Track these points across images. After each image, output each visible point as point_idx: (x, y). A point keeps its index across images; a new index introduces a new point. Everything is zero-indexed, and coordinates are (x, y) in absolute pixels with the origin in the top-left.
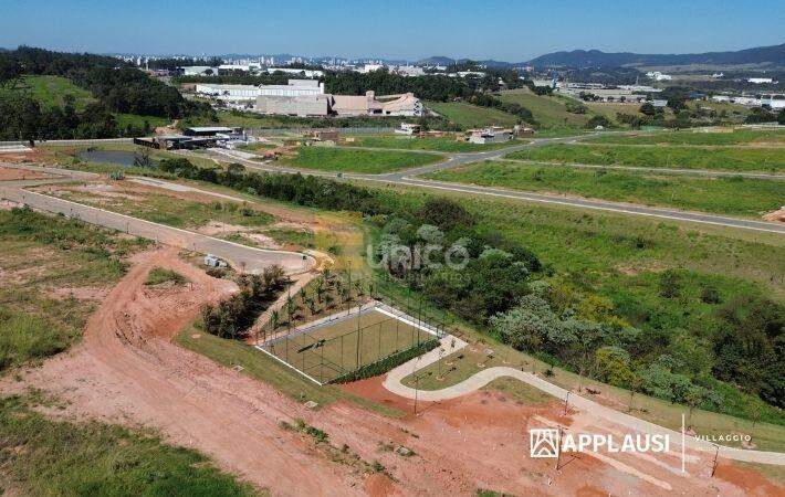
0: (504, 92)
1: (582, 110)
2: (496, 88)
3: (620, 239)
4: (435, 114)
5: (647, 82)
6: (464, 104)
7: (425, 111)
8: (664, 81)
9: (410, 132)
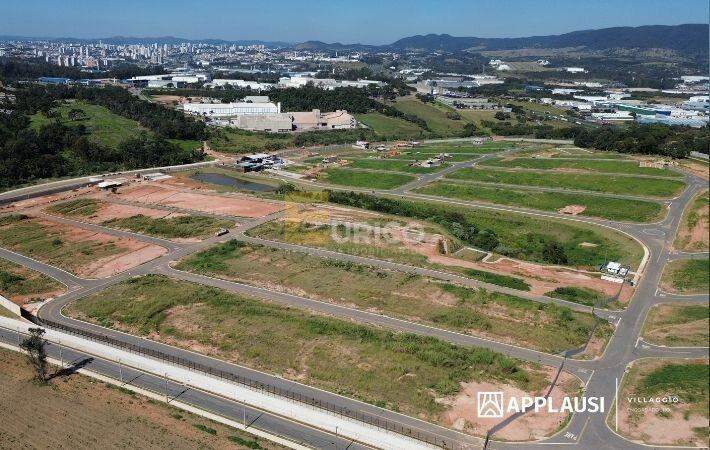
0: (399, 99)
1: (457, 118)
2: (393, 97)
3: (511, 222)
4: (364, 127)
5: (491, 71)
6: (377, 114)
7: (357, 125)
8: (504, 71)
9: (363, 147)
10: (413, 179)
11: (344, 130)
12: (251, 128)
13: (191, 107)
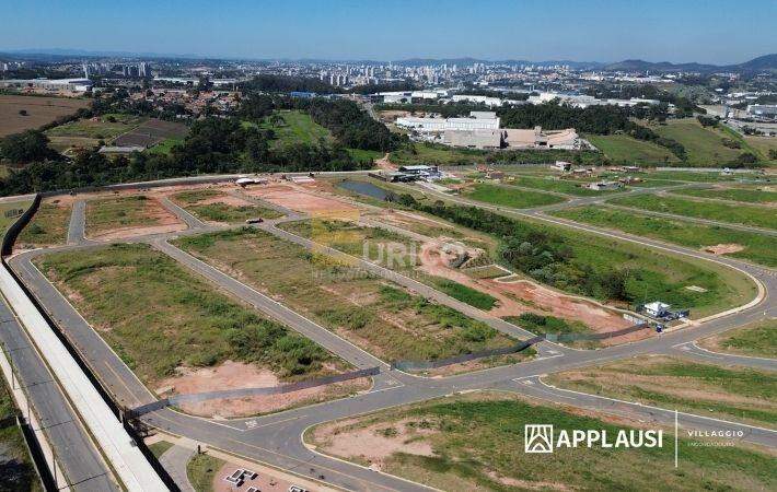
2: (664, 118)
4: (592, 149)
7: (584, 145)
9: (562, 168)
10: (564, 199)
11: (563, 151)
12: (452, 145)
13: (405, 121)
